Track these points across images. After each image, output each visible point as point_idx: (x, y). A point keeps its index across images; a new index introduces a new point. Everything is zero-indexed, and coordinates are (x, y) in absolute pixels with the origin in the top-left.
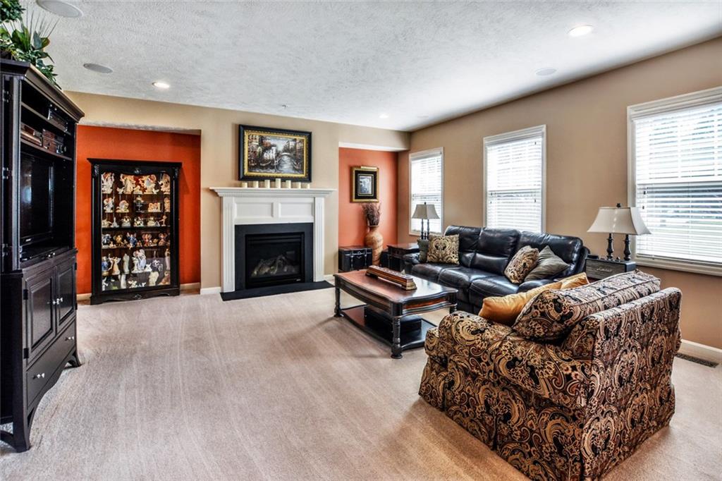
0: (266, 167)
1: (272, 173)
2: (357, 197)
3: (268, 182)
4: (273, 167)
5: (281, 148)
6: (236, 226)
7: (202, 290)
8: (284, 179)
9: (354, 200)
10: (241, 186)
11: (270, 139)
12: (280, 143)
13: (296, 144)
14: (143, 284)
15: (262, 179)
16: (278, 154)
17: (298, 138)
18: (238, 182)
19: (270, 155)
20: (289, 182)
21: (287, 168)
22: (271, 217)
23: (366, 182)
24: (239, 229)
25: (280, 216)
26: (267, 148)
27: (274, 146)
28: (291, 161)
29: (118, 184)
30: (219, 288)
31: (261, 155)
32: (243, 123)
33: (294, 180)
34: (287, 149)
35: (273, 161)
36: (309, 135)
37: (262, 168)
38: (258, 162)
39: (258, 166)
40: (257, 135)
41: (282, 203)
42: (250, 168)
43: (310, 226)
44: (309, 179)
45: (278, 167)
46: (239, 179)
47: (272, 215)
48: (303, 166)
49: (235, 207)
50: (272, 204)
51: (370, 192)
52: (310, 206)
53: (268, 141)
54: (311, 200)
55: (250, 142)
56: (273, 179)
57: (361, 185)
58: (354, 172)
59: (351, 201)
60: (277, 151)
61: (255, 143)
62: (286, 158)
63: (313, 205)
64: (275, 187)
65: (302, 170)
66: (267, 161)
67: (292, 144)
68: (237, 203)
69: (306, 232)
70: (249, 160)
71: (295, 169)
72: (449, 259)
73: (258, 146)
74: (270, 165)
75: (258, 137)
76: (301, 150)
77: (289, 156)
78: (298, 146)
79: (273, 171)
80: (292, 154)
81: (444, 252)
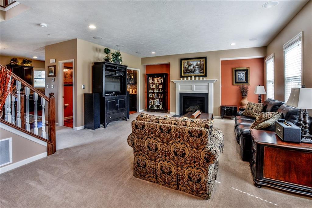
0: (190, 72)
1: (191, 74)
2: (236, 82)
3: (189, 78)
4: (192, 72)
5: (195, 65)
6: (180, 93)
7: (170, 113)
8: (195, 77)
9: (234, 84)
10: (180, 79)
11: (191, 62)
12: (194, 63)
13: (200, 63)
14: (158, 108)
15: (187, 77)
16: (194, 67)
17: (201, 60)
18: (180, 78)
19: (191, 68)
20: (197, 78)
21: (197, 72)
22: (191, 91)
23: (242, 76)
24: (181, 94)
25: (195, 90)
26: (190, 66)
27: (192, 64)
28: (199, 69)
29: (153, 80)
30: (175, 113)
31: (188, 68)
32: (181, 58)
33: (199, 76)
34: (197, 65)
35: (192, 70)
36: (205, 58)
37: (188, 73)
38: (187, 71)
39: (187, 72)
40: (186, 61)
41: (196, 85)
42: (184, 73)
43: (207, 95)
44: (206, 76)
45: (194, 72)
46: (181, 77)
47: (192, 90)
48: (203, 71)
49: (179, 87)
50: (192, 86)
51: (244, 80)
52: (207, 86)
53: (190, 63)
54: (207, 84)
55: (184, 64)
56: (191, 77)
57: (239, 77)
58: (234, 70)
59: (233, 85)
60: (193, 66)
61: (186, 64)
62: (197, 68)
63: (208, 86)
64: (192, 79)
65: (203, 72)
66: (190, 70)
67: (199, 62)
68: (180, 85)
69: (205, 97)
70: (184, 71)
71: (200, 72)
72: (253, 115)
73: (186, 65)
74: (191, 71)
75: (186, 62)
76: (203, 65)
77: (198, 67)
78: (201, 63)
79: (192, 74)
80: (199, 67)
81: (251, 111)
